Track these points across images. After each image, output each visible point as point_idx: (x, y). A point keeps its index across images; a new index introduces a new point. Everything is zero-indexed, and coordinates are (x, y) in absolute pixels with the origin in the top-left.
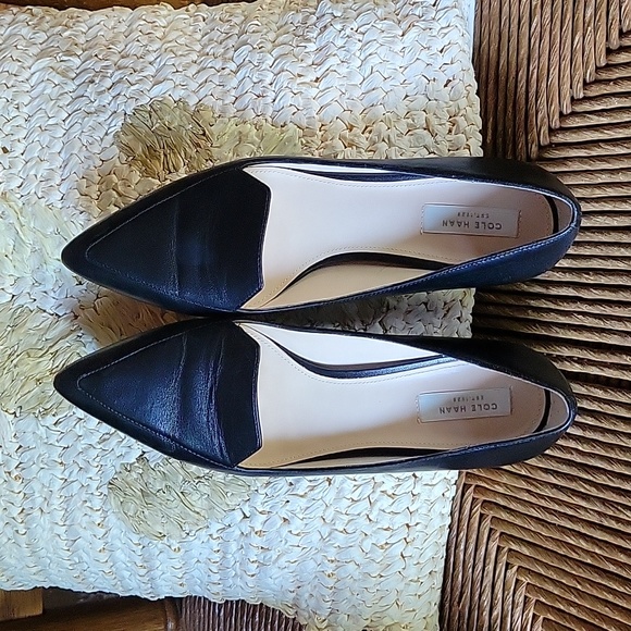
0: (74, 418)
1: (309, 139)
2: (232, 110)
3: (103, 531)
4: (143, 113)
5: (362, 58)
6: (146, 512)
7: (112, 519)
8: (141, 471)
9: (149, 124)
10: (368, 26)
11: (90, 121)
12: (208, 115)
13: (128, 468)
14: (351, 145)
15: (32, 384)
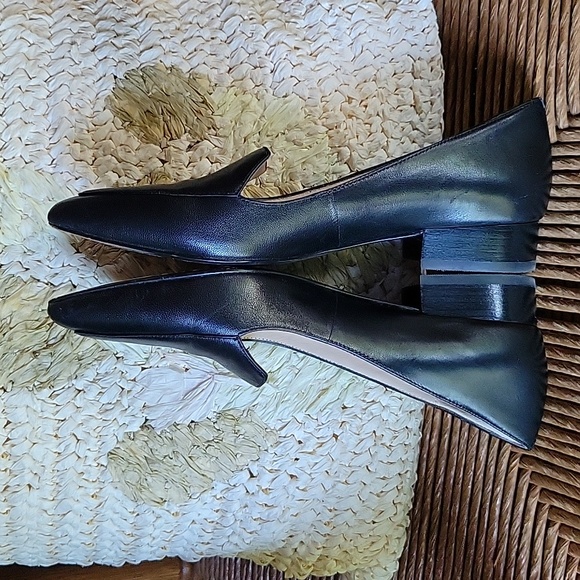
0: (73, 389)
1: (312, 109)
2: (229, 79)
3: (97, 502)
4: (137, 78)
5: (353, 36)
6: (149, 479)
7: (109, 489)
8: (146, 439)
9: (144, 89)
10: (355, 7)
11: (79, 83)
12: (204, 84)
13: (133, 437)
14: (350, 117)
15: (27, 357)
